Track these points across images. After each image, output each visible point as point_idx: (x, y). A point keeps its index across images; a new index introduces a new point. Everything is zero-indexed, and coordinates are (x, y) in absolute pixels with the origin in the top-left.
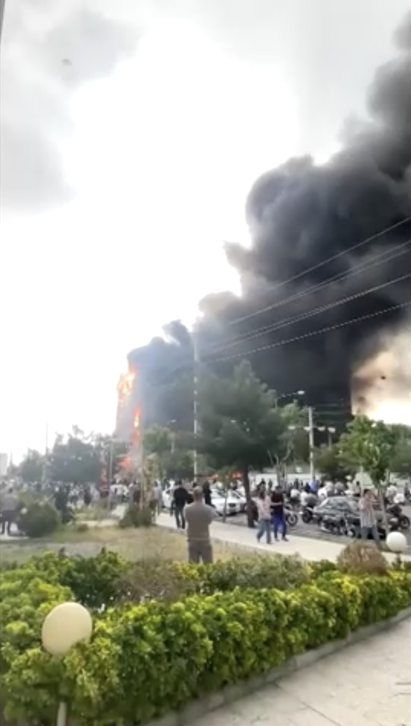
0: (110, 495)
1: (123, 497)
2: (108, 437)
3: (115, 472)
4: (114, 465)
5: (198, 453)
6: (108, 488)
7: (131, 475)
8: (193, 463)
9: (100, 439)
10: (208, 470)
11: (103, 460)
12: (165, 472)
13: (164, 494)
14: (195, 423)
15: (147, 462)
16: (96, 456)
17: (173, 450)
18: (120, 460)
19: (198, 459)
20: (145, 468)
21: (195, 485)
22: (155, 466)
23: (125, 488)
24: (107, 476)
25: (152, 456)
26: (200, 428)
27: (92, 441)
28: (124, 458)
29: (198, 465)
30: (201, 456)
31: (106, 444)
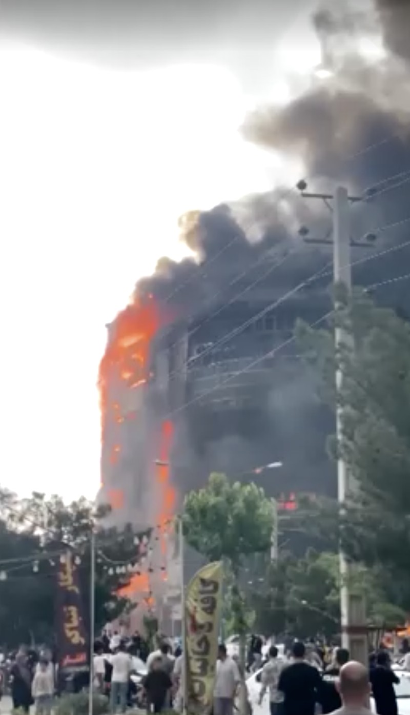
0: (95, 683)
1: (132, 687)
2: (82, 514)
3: (104, 616)
4: (103, 596)
5: (352, 558)
6: (88, 662)
7: (151, 624)
8: (338, 590)
9: (61, 518)
10: (383, 610)
11: (67, 580)
12: (251, 618)
13: (253, 685)
14: (341, 467)
15: (196, 587)
16: (50, 572)
17: (274, 552)
18: (119, 582)
19: (350, 580)
20: (192, 604)
21: (343, 657)
22: (224, 600)
23: (137, 662)
24: (84, 628)
25: (211, 570)
26: (355, 484)
27: (35, 525)
28: (129, 575)
29: (352, 598)
30: (361, 568)
31: (76, 533)
